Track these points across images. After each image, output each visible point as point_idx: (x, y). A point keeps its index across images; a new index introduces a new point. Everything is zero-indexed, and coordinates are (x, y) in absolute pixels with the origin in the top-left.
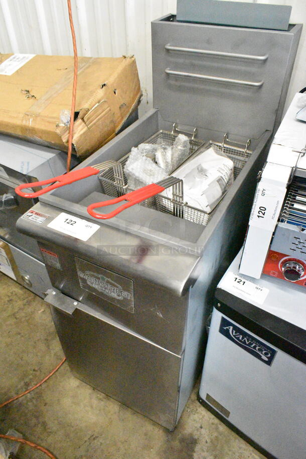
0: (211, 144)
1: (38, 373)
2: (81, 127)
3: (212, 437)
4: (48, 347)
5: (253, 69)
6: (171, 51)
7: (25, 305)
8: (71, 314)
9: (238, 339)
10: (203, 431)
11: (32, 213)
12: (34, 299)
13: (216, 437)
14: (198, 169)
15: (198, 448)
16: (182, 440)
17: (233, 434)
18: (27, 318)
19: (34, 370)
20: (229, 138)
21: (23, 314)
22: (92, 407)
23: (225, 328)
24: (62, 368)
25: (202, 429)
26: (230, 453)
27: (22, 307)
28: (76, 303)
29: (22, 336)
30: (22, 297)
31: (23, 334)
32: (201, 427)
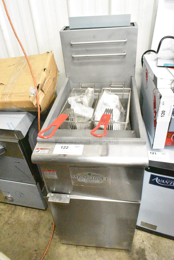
0: (104, 90)
1: (38, 251)
2: (41, 95)
3: (151, 244)
4: (38, 233)
5: (120, 47)
6: (73, 45)
7: (11, 214)
8: (69, 203)
9: (162, 183)
10: (145, 243)
11: (38, 149)
12: (16, 209)
13: (153, 243)
14: (103, 104)
15: (147, 253)
16: (137, 253)
17: (160, 237)
18: (17, 221)
19: (35, 251)
20: (112, 84)
21: (13, 220)
22: (80, 257)
23: (153, 180)
24: (52, 242)
25: (144, 242)
26: (163, 248)
27: (10, 216)
28: (68, 196)
29: (18, 233)
30: (7, 210)
31: (18, 232)
32: (143, 241)
